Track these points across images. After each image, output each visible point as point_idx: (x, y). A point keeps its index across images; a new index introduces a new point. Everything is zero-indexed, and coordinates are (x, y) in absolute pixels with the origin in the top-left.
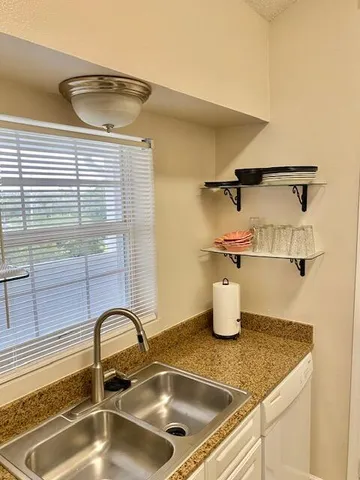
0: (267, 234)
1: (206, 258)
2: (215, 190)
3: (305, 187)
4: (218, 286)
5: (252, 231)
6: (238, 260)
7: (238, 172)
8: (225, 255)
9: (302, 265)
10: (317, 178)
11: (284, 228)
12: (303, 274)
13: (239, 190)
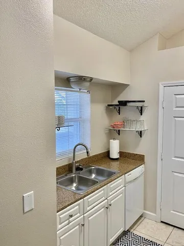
0: (129, 123)
1: (107, 132)
2: (111, 107)
3: (142, 107)
4: (111, 141)
5: (124, 122)
6: (119, 132)
7: (119, 102)
8: (114, 130)
9: (141, 134)
10: (145, 104)
11: (134, 121)
12: (141, 137)
13: (119, 107)
